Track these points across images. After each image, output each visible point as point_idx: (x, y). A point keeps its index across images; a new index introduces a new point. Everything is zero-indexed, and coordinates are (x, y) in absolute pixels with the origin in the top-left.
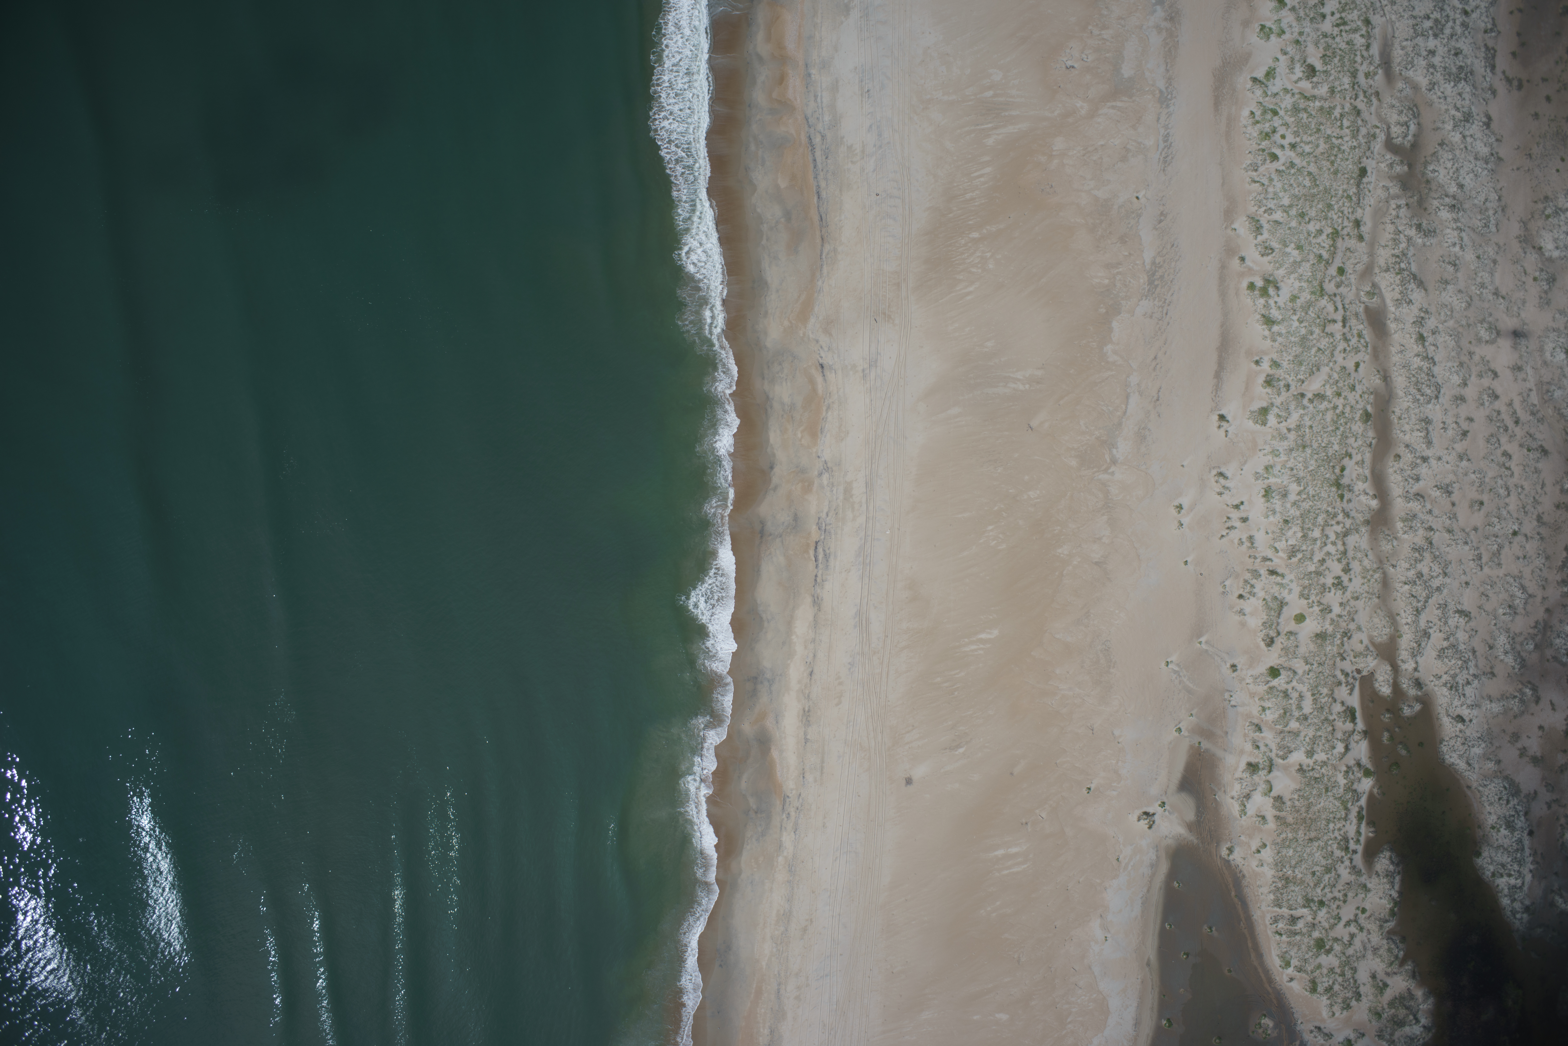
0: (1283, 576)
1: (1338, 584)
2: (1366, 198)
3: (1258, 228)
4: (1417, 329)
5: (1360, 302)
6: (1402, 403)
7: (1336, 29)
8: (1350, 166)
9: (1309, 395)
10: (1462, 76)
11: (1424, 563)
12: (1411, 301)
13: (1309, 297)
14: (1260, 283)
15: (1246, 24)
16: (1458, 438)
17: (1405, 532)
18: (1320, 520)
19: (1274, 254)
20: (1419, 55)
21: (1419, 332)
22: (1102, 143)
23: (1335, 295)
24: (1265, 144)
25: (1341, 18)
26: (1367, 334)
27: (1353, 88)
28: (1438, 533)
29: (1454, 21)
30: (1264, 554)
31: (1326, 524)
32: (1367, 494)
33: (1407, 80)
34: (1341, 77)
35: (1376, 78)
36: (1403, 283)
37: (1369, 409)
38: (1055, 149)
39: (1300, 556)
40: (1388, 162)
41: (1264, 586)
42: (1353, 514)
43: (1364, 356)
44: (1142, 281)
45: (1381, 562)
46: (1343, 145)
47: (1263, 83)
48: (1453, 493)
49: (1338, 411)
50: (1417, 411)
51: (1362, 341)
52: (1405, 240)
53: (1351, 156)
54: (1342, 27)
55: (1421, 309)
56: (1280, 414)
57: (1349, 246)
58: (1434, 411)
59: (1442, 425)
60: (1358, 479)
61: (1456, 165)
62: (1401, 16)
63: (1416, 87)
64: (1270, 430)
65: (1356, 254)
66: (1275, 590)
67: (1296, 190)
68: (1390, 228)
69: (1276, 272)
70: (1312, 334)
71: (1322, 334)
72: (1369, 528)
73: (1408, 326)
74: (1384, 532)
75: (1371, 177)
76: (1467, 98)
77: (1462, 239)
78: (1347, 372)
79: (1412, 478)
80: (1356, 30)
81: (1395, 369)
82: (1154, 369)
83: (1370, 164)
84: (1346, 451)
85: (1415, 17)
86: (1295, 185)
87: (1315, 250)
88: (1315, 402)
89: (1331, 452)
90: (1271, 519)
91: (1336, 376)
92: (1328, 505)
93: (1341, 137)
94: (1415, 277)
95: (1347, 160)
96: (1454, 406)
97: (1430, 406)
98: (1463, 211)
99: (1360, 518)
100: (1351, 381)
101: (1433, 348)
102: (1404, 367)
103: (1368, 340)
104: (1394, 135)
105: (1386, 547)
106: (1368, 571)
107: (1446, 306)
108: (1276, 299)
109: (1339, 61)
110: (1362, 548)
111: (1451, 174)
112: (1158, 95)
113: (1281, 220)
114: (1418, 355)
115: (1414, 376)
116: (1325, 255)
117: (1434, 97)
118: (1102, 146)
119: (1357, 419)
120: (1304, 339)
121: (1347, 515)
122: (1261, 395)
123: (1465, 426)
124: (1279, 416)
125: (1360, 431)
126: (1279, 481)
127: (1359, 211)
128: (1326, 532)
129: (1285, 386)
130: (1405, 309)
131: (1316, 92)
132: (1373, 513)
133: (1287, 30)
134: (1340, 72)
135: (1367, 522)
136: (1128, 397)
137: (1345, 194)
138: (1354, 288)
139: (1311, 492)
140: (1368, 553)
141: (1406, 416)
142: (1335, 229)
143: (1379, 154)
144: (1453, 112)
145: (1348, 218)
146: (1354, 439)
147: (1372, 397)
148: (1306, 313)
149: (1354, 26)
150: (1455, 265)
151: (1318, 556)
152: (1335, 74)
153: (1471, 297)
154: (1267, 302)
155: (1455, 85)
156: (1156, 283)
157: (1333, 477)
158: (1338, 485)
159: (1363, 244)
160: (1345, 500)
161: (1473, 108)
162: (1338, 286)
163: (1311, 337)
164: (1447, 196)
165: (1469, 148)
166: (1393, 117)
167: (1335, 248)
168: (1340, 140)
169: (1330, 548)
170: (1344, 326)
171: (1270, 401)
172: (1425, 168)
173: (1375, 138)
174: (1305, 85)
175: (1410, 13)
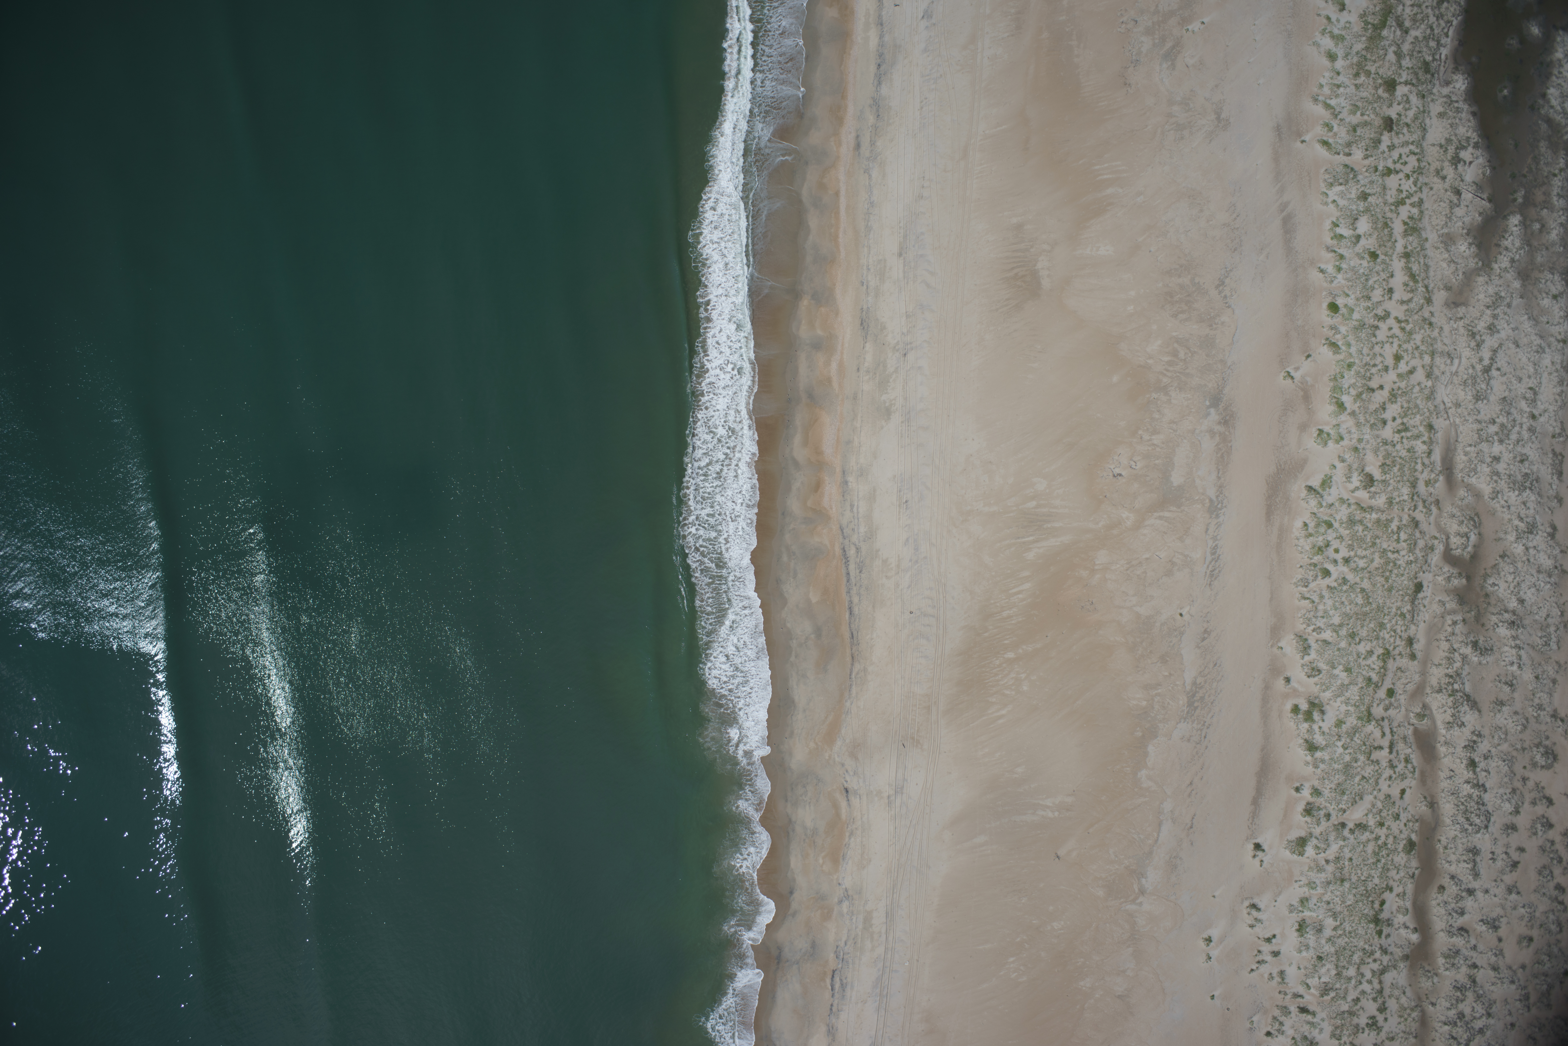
0: (1314, 1014)
1: (1373, 1024)
2: (1421, 614)
3: (1305, 648)
4: (1468, 754)
5: (1409, 724)
6: (1449, 832)
7: (1397, 435)
8: (1405, 582)
9: (1351, 825)
10: (1528, 484)
11: (1467, 1002)
12: (1463, 724)
13: (1355, 722)
14: (1304, 706)
15: (1303, 427)
16: (1508, 869)
17: (1447, 969)
18: (1356, 958)
19: (1321, 676)
20: (1483, 462)
21: (1470, 757)
22: (1147, 556)
23: (1383, 719)
24: (1317, 559)
25: (1403, 424)
26: (1415, 759)
27: (1412, 499)
28: (1482, 970)
29: (1521, 425)
30: (1295, 990)
31: (1363, 962)
32: (1407, 928)
33: (1469, 487)
34: (1400, 487)
35: (1437, 485)
36: (1455, 706)
37: (1414, 837)
38: (1097, 562)
39: (1332, 994)
40: (1446, 576)
41: (1293, 1024)
42: (1390, 949)
43: (1411, 782)
44: (1181, 702)
45: (1419, 999)
46: (1399, 560)
47: (1318, 493)
48: (1499, 927)
49: (1380, 842)
50: (1465, 840)
51: (1409, 766)
52: (1459, 659)
53: (1407, 571)
54: (1403, 434)
55: (1473, 733)
56: (1319, 845)
57: (1400, 665)
58: (1484, 841)
59: (1490, 856)
60: (1398, 911)
61: (1517, 579)
62: (1465, 420)
63: (1478, 495)
64: (1308, 861)
65: (1407, 674)
66: (1306, 1029)
67: (1348, 608)
68: (1445, 645)
69: (1322, 694)
70: (1356, 762)
71: (1367, 762)
72: (1408, 963)
73: (1459, 750)
74: (1424, 968)
75: (1427, 592)
76: (1532, 507)
77: (1520, 657)
78: (1392, 800)
79: (1456, 912)
80: (1417, 437)
81: (1443, 795)
82: (1189, 795)
83: (1426, 578)
84: (1387, 885)
85: (1480, 422)
86: (1346, 603)
87: (1364, 673)
88: (1357, 832)
89: (1370, 885)
90: (1304, 954)
91: (1379, 805)
92: (1366, 943)
93: (1398, 552)
94: (1468, 697)
95: (1402, 575)
96: (1504, 836)
97: (1479, 835)
98: (1523, 627)
99: (1398, 953)
100: (1396, 811)
101: (1484, 774)
102: (1452, 794)
103: (1415, 764)
104: (1453, 546)
105: (1425, 984)
106: (1405, 1009)
107: (1501, 728)
108: (1321, 724)
109: (1399, 470)
110: (1400, 985)
111: (1512, 589)
112: (1207, 505)
113: (1330, 640)
114: (1468, 782)
115: (1463, 804)
116: (1375, 677)
117: (1497, 505)
118: (1147, 559)
119: (1400, 849)
120: (1347, 766)
121: (1385, 951)
122: (1300, 825)
123: (1515, 856)
124: (1317, 847)
125: (1403, 863)
126: (1314, 915)
127: (1413, 627)
128: (1361, 971)
129: (1325, 816)
130: (1456, 732)
131: (1373, 502)
132: (1413, 947)
133: (1346, 436)
134: (1399, 481)
135: (1406, 957)
136: (1160, 825)
137: (1399, 612)
138: (1403, 709)
139: (1348, 928)
140: (1406, 990)
141: (1452, 846)
142: (1386, 649)
143: (1436, 566)
144: (1516, 522)
145: (1400, 637)
146: (1395, 871)
147: (1417, 824)
148: (1352, 740)
149: (1415, 431)
150: (1511, 685)
151: (1352, 995)
152: (1394, 483)
153: (1527, 719)
154: (1311, 727)
155: (1519, 494)
156: (1196, 704)
157: (1372, 913)
158: (1376, 920)
159: (1416, 662)
160: (1383, 936)
161: (1537, 517)
162: (1386, 709)
163: (1355, 765)
164: (1506, 611)
165: (1532, 560)
166: (1453, 527)
167: (1385, 670)
168: (1396, 555)
169: (1366, 987)
170: (1391, 752)
171: (1308, 830)
172: (1485, 581)
173: (1433, 550)
174: (1363, 495)
175: (1475, 417)
